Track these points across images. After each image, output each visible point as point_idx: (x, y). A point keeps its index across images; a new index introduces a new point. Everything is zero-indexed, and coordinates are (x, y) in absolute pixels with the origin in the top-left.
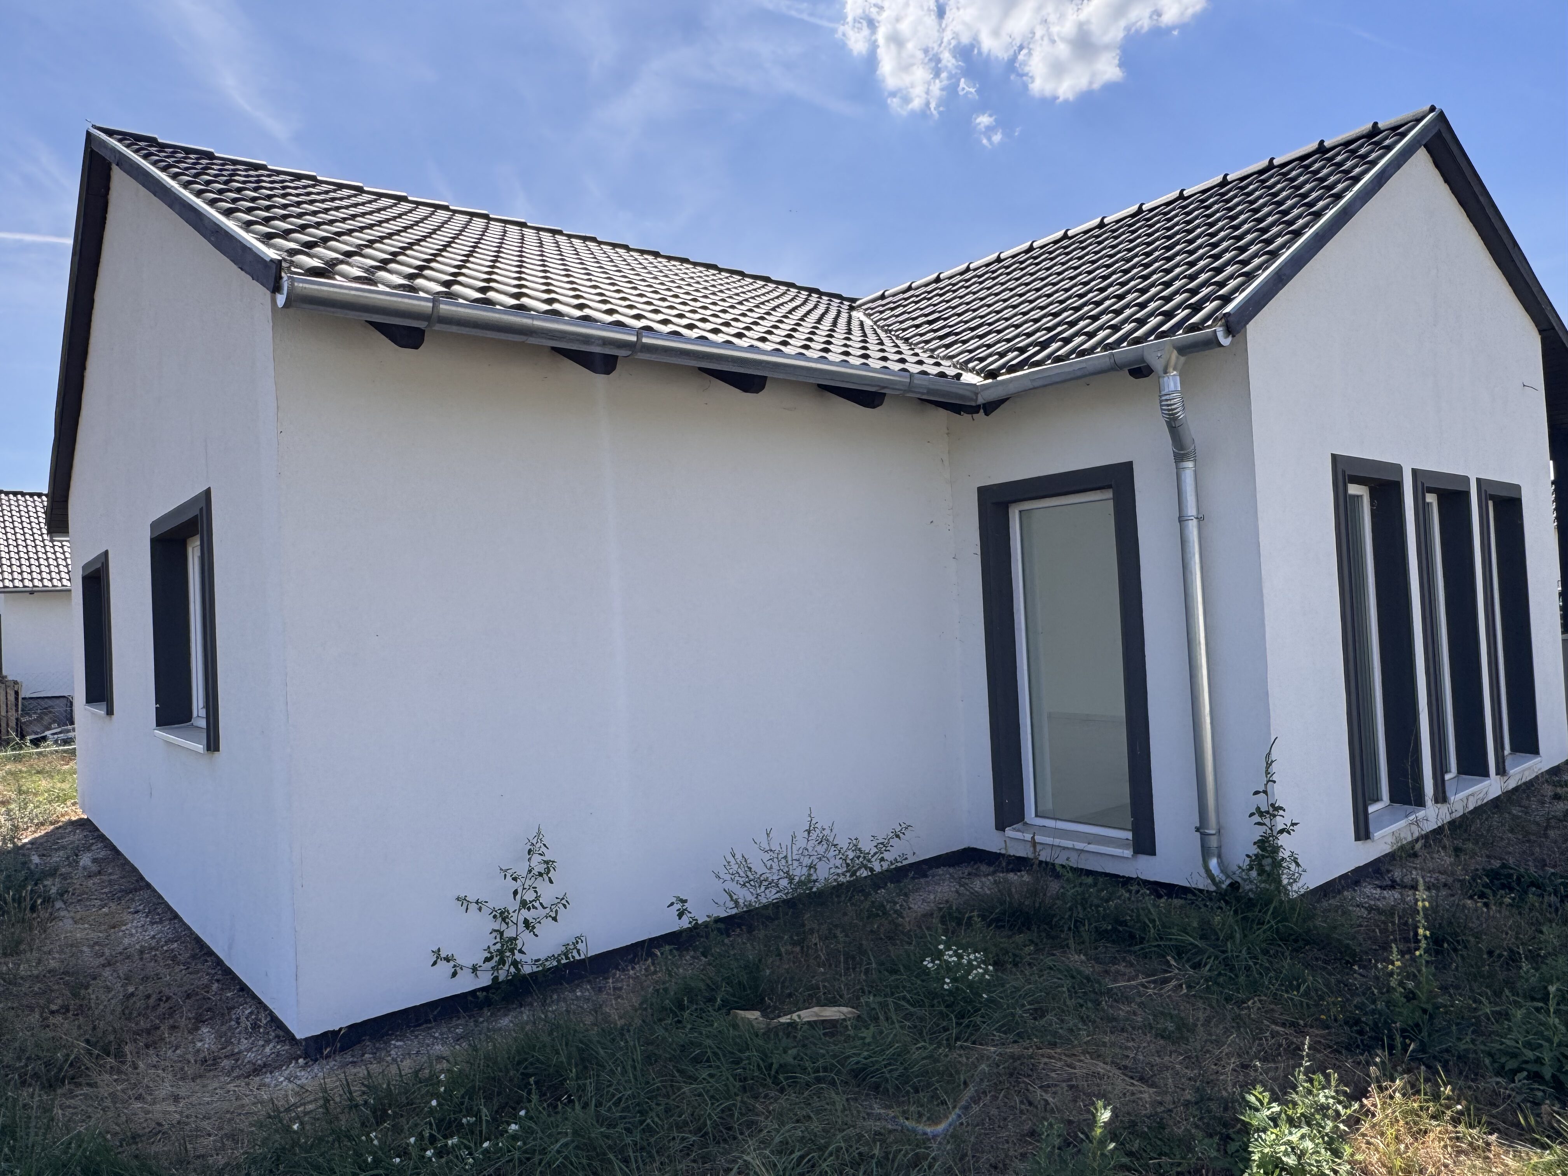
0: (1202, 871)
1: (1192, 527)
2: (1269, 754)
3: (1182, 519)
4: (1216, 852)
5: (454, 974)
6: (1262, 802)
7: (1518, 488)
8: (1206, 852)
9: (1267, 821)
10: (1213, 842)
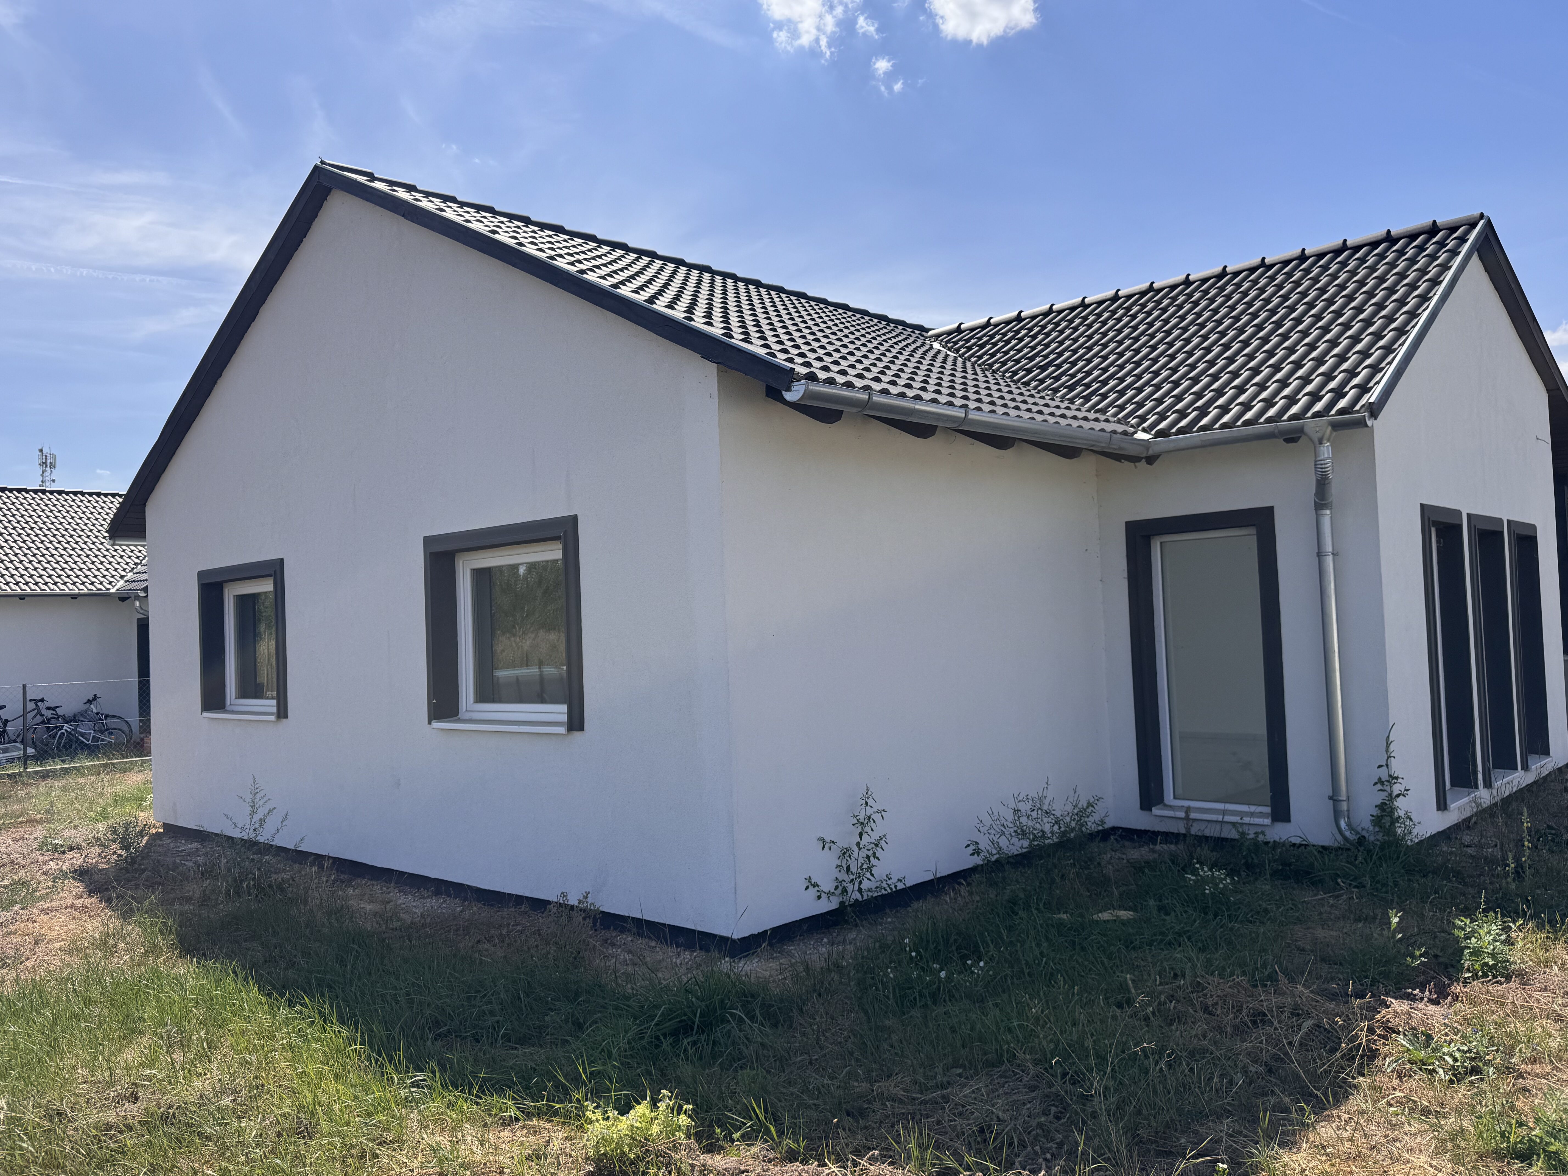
0: (1336, 831)
1: (1329, 561)
2: (1388, 737)
3: (1320, 555)
4: (1346, 813)
5: (819, 897)
6: (1383, 774)
7: (1534, 527)
8: (1337, 814)
9: (1388, 788)
10: (1344, 806)
